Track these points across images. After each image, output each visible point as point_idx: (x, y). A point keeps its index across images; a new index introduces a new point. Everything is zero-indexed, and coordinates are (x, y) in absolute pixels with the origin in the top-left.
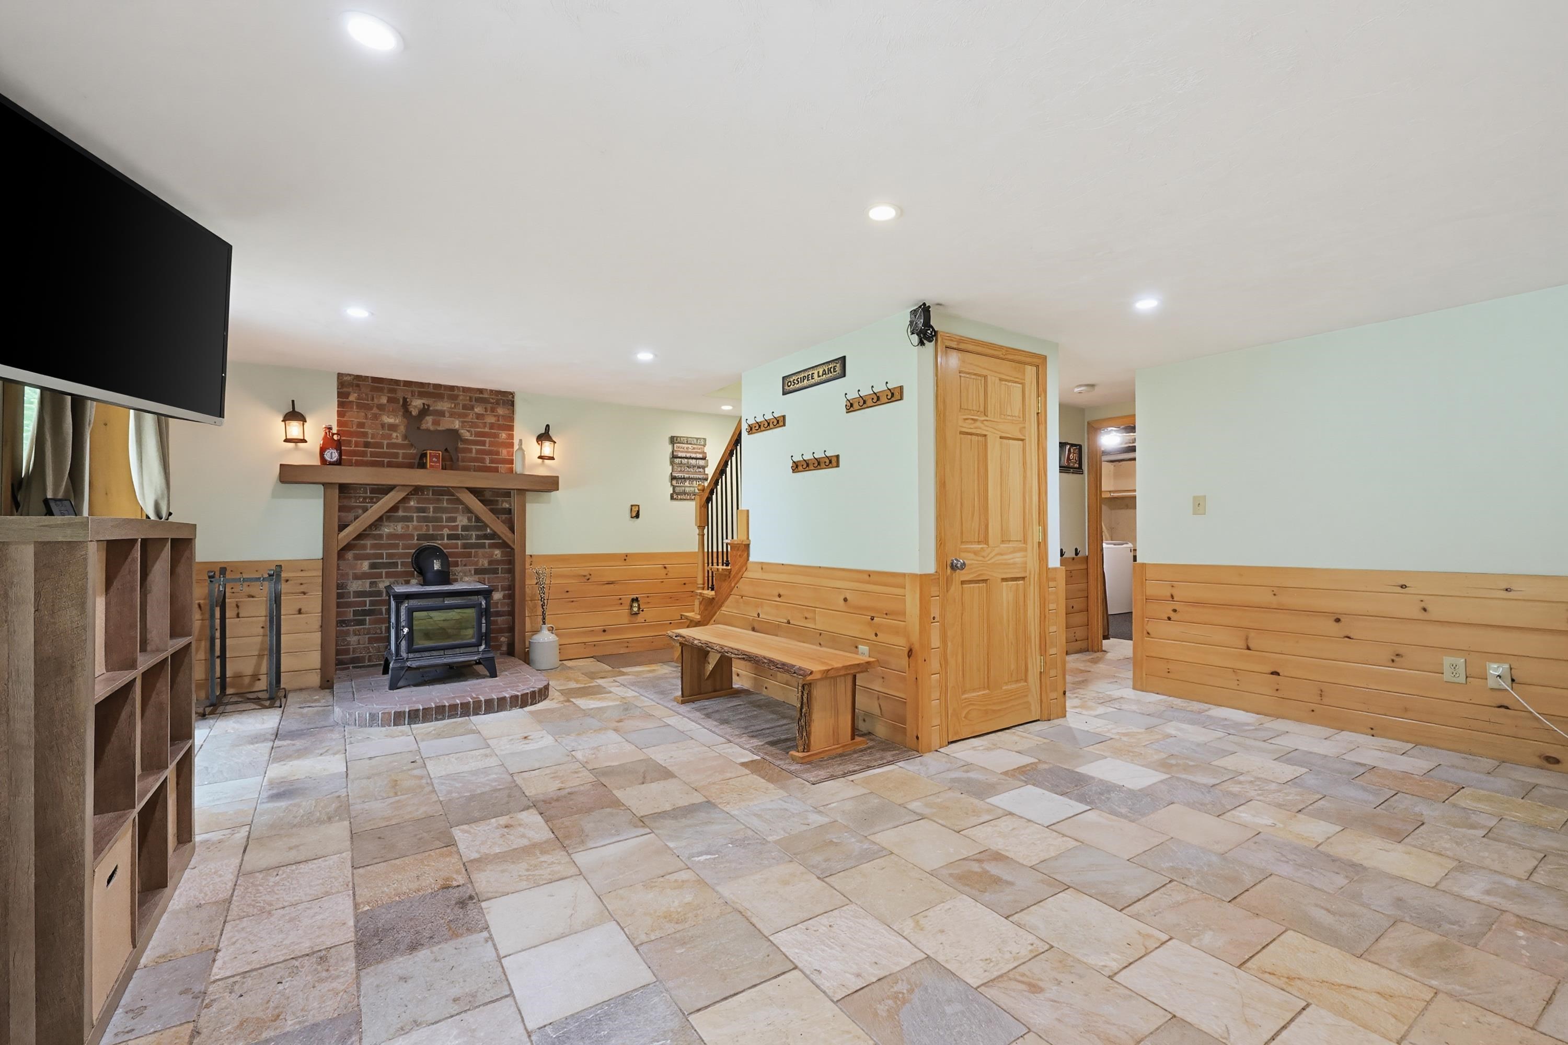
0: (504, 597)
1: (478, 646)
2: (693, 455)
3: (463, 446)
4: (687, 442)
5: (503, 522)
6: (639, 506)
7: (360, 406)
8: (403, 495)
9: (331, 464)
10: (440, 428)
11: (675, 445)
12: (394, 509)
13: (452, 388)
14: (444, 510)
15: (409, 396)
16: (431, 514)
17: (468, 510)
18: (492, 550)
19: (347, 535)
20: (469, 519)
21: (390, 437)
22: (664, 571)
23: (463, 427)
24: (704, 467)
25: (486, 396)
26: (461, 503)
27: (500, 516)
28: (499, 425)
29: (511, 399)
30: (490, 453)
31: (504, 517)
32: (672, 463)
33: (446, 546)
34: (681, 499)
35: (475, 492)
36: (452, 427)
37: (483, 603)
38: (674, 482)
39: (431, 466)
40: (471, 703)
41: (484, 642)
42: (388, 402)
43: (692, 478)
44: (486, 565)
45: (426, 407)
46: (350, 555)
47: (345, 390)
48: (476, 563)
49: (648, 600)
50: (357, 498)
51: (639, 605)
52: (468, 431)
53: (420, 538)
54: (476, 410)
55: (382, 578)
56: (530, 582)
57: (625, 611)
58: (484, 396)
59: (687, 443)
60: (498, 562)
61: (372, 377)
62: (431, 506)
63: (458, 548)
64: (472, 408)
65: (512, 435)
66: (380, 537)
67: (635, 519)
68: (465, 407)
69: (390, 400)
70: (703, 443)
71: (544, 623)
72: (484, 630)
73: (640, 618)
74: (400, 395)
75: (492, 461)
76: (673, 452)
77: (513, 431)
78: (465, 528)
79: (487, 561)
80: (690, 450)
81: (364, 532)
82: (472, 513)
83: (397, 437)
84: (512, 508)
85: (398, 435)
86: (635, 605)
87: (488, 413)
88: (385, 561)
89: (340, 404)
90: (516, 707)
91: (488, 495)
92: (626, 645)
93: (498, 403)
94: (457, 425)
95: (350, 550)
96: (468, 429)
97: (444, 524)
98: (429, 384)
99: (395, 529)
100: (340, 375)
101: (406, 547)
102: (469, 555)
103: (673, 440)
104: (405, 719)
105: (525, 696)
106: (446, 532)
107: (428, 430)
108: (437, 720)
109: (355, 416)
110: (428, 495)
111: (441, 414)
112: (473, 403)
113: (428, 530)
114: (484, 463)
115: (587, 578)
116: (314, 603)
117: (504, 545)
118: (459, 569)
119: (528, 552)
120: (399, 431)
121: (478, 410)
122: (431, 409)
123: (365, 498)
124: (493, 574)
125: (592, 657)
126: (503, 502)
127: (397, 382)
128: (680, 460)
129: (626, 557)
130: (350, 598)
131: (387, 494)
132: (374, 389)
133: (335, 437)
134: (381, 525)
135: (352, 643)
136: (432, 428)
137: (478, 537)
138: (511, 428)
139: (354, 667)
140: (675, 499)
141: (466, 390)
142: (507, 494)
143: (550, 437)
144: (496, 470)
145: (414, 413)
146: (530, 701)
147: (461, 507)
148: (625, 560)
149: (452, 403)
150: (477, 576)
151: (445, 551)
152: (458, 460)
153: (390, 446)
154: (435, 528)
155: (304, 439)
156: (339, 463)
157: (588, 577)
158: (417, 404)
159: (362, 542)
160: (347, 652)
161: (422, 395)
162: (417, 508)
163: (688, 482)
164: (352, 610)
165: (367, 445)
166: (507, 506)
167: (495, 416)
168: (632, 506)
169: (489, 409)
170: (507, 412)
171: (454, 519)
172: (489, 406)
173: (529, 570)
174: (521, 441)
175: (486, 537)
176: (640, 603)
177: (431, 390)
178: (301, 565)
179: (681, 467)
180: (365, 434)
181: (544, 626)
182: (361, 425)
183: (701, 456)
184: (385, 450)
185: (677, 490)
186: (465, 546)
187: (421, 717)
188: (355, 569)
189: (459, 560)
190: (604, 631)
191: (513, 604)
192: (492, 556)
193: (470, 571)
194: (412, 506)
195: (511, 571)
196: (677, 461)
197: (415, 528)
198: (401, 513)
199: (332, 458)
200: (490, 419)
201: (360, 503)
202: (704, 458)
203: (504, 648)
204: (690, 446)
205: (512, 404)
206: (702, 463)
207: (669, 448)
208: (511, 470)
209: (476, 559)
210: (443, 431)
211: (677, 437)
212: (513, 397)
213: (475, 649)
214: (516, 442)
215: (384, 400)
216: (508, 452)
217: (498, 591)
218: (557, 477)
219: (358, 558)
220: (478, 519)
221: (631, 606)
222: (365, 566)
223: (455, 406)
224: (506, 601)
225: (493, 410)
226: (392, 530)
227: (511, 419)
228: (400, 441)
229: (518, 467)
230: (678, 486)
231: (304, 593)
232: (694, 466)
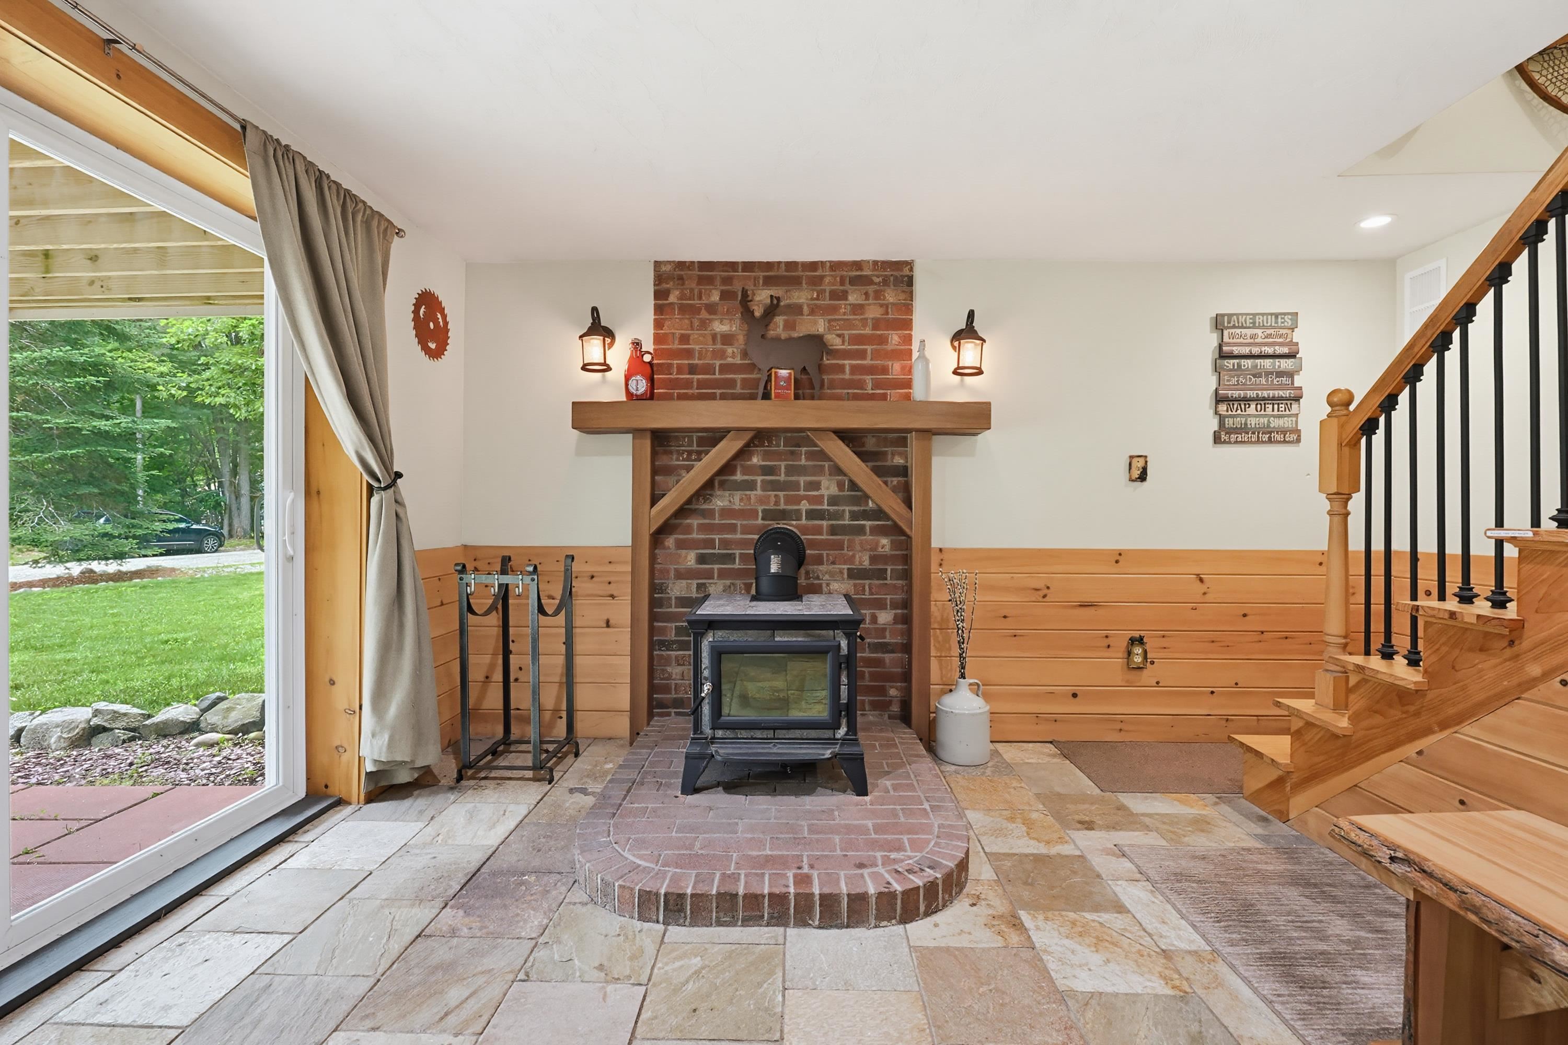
0: (896, 620)
1: (834, 729)
2: (1269, 350)
3: (828, 362)
4: (1254, 323)
5: (894, 490)
6: (1146, 457)
7: (683, 309)
8: (738, 445)
9: (640, 398)
10: (795, 335)
11: (1226, 333)
12: (727, 468)
13: (813, 266)
14: (801, 470)
15: (750, 287)
16: (782, 477)
17: (838, 470)
18: (876, 538)
19: (662, 510)
20: (840, 486)
21: (722, 354)
22: (1200, 588)
23: (830, 329)
24: (1290, 375)
25: (867, 272)
26: (826, 457)
27: (889, 479)
28: (887, 320)
29: (908, 273)
30: (871, 370)
31: (895, 481)
32: (1216, 369)
33: (805, 530)
34: (1236, 442)
35: (847, 436)
36: (812, 330)
37: (844, 644)
38: (1223, 408)
39: (777, 396)
40: (792, 897)
41: (844, 722)
42: (721, 299)
43: (1264, 399)
44: (866, 563)
45: (775, 302)
46: (670, 541)
47: (665, 286)
48: (851, 560)
49: (1164, 642)
50: (680, 453)
51: (1145, 652)
52: (839, 336)
53: (767, 515)
54: (850, 298)
55: (713, 579)
56: (939, 596)
57: (1117, 660)
58: (864, 273)
59: (1254, 327)
60: (885, 559)
61: (699, 262)
62: (783, 464)
63: (821, 534)
64: (844, 296)
65: (910, 336)
66: (710, 513)
67: (1138, 484)
68: (834, 295)
69: (725, 295)
70: (1289, 323)
71: (963, 676)
72: (844, 700)
73: (1148, 677)
74: (737, 287)
75: (876, 385)
76: (1220, 346)
77: (911, 329)
78: (833, 501)
79: (867, 557)
80: (1259, 340)
81: (686, 507)
82: (845, 475)
83: (733, 355)
84: (909, 464)
85: (735, 350)
86: (1138, 650)
87: (871, 301)
88: (716, 551)
89: (659, 309)
90: (889, 919)
91: (871, 444)
92: (1119, 727)
93: (885, 282)
94: (820, 326)
95: (671, 534)
96: (839, 332)
97: (802, 493)
98: (779, 263)
99: (730, 502)
100: (657, 264)
101: (746, 530)
102: (839, 546)
103: (1219, 323)
104: (658, 909)
105: (910, 894)
106: (804, 506)
107: (777, 339)
108: (720, 924)
109: (676, 326)
110: (779, 446)
111: (796, 309)
112: (847, 287)
113: (777, 503)
114: (862, 388)
115: (1043, 592)
116: (622, 612)
117: (896, 530)
118: (823, 568)
119: (935, 543)
120: (736, 345)
121: (854, 298)
122: (782, 304)
123: (690, 453)
124: (878, 579)
125: (1051, 742)
126: (893, 455)
127: (732, 266)
128: (1236, 361)
129: (1119, 557)
130: (671, 607)
131: (714, 447)
132: (701, 280)
133: (647, 358)
134: (711, 495)
135: (674, 676)
136: (784, 336)
137: (854, 516)
138: (907, 324)
139: (677, 714)
140: (1225, 442)
141: (836, 266)
142: (900, 438)
143: (976, 332)
144: (884, 397)
145: (757, 314)
146: (922, 908)
147: (826, 464)
148: (1117, 562)
149: (813, 290)
150: (852, 582)
151: (803, 537)
152: (822, 386)
153: (725, 368)
154: (788, 500)
155: (605, 364)
156: (650, 396)
157: (1046, 591)
158: (762, 297)
159: (688, 521)
160: (666, 689)
161: (769, 281)
162: (762, 467)
163: (1253, 406)
164: (673, 625)
165: (693, 370)
166: (902, 461)
167: (881, 306)
168: (1131, 457)
169: (871, 294)
170: (902, 296)
171: (816, 486)
172: (871, 289)
173: (937, 575)
174: (923, 341)
175: (866, 515)
176: (1148, 647)
177: (782, 272)
178: (605, 555)
179: (1238, 376)
180: (689, 353)
181: (962, 680)
182: (684, 339)
183: (1285, 350)
184: (717, 376)
185: (1229, 422)
186: (833, 530)
187: (689, 912)
188: (678, 563)
189: (825, 553)
190: (1075, 695)
191: (909, 633)
192: (875, 549)
193: (841, 572)
194: (755, 465)
195: (907, 575)
196: (1230, 363)
197: (761, 501)
198: (739, 477)
199: (637, 390)
200: (873, 312)
201: (682, 461)
202: (1292, 356)
203: (895, 708)
204: (1259, 332)
205: (910, 281)
206: (1285, 364)
207: (1213, 340)
208: (908, 397)
209: (851, 553)
210: (800, 338)
211: (1230, 316)
212: (911, 270)
213: (828, 734)
214: (915, 346)
215: (715, 297)
216: (903, 368)
217: (886, 609)
218: (990, 403)
219: (681, 545)
220: (854, 486)
221: (1129, 653)
222: (690, 559)
223: (818, 296)
224: (900, 626)
225: (878, 295)
226: (726, 503)
227: (908, 308)
228: (738, 361)
229: (918, 393)
230: (1230, 416)
231: (612, 596)
232: (1268, 374)
